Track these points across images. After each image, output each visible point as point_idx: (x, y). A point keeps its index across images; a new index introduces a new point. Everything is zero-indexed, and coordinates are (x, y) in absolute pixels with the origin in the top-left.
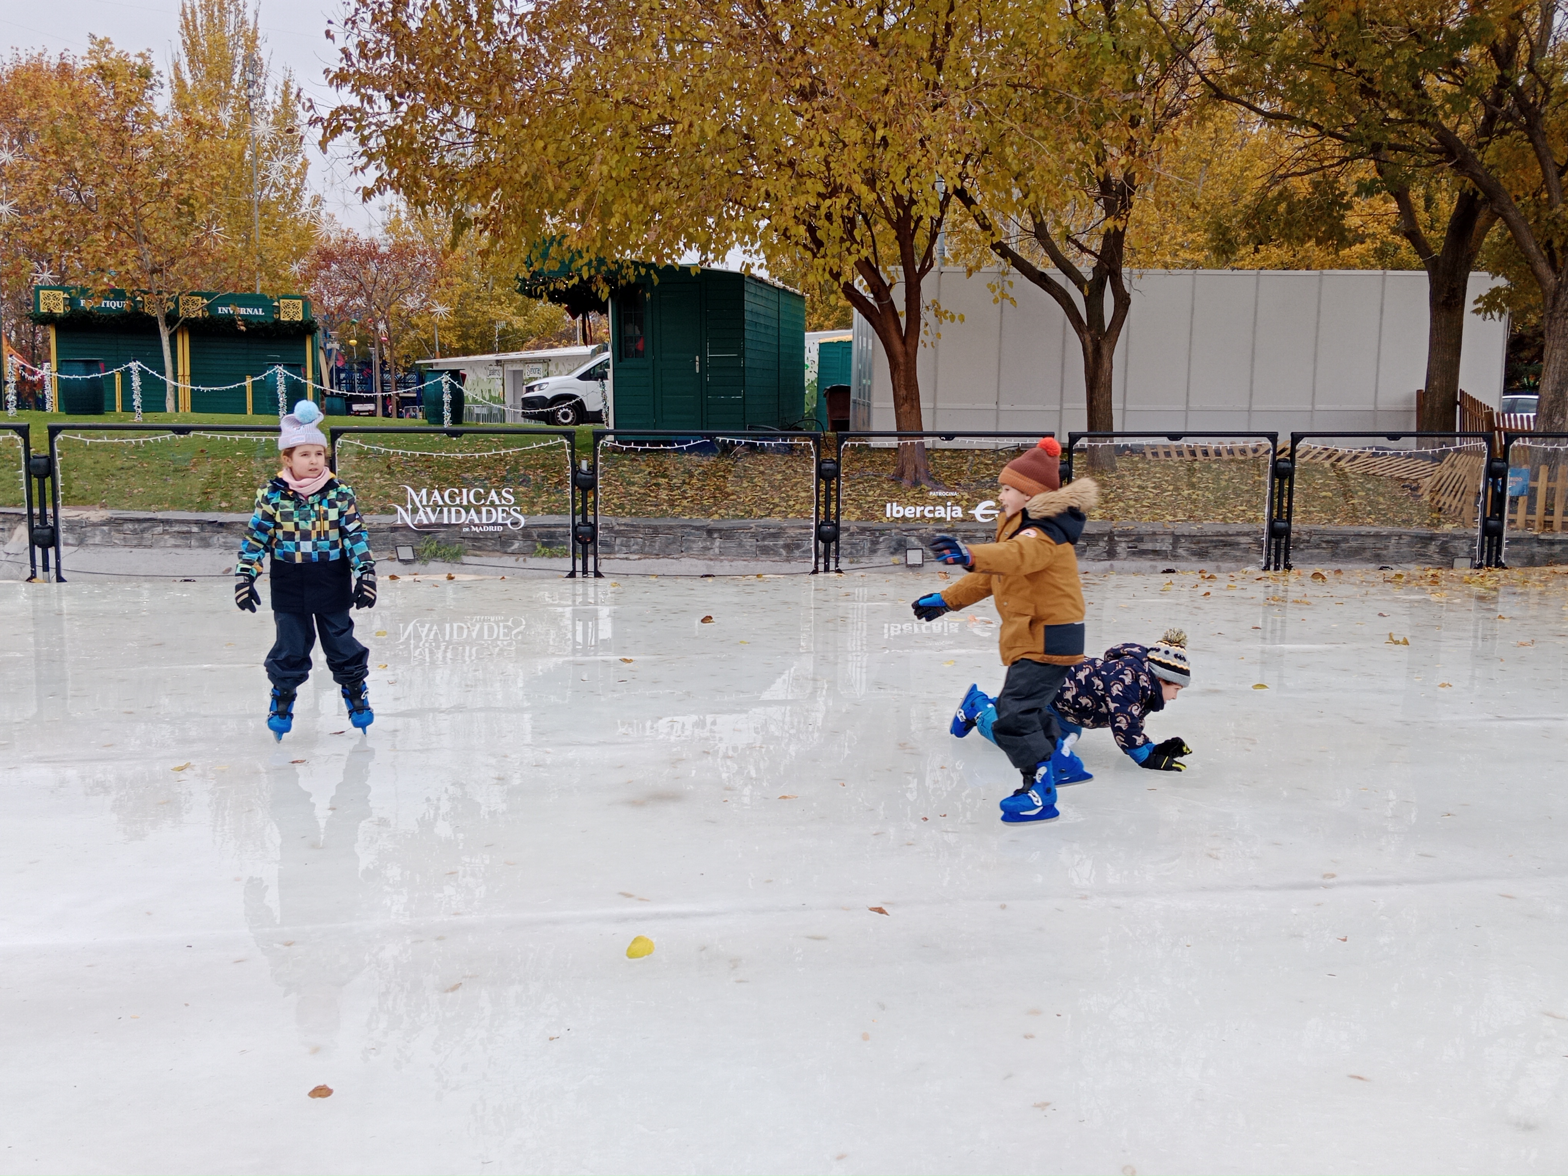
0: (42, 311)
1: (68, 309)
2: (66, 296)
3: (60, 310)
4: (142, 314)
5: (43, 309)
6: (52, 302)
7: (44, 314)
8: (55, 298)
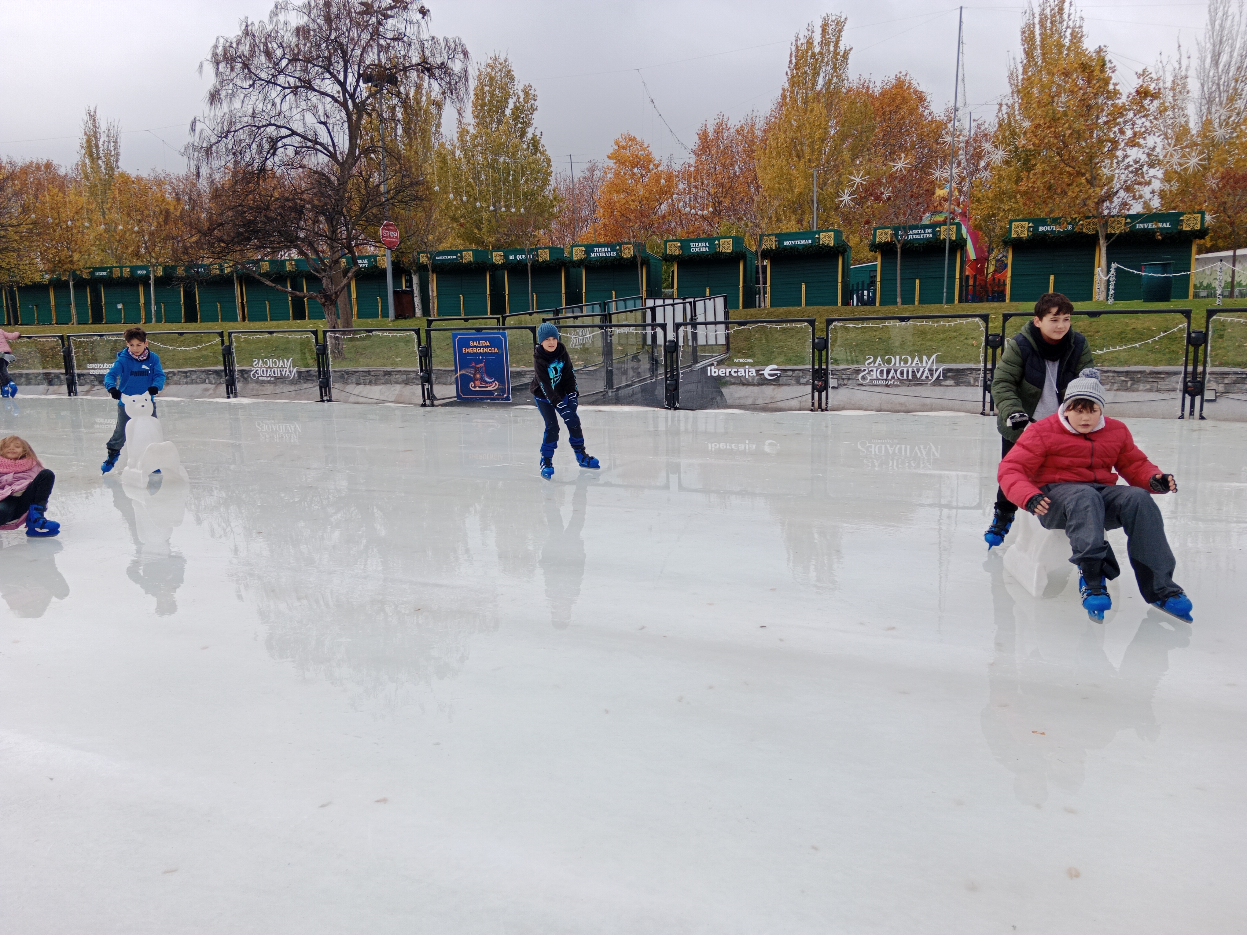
0: (1013, 236)
1: (1030, 234)
2: (1030, 225)
3: (1024, 235)
4: (1082, 232)
5: (1014, 235)
6: (1020, 229)
7: (1015, 238)
8: (1023, 227)
